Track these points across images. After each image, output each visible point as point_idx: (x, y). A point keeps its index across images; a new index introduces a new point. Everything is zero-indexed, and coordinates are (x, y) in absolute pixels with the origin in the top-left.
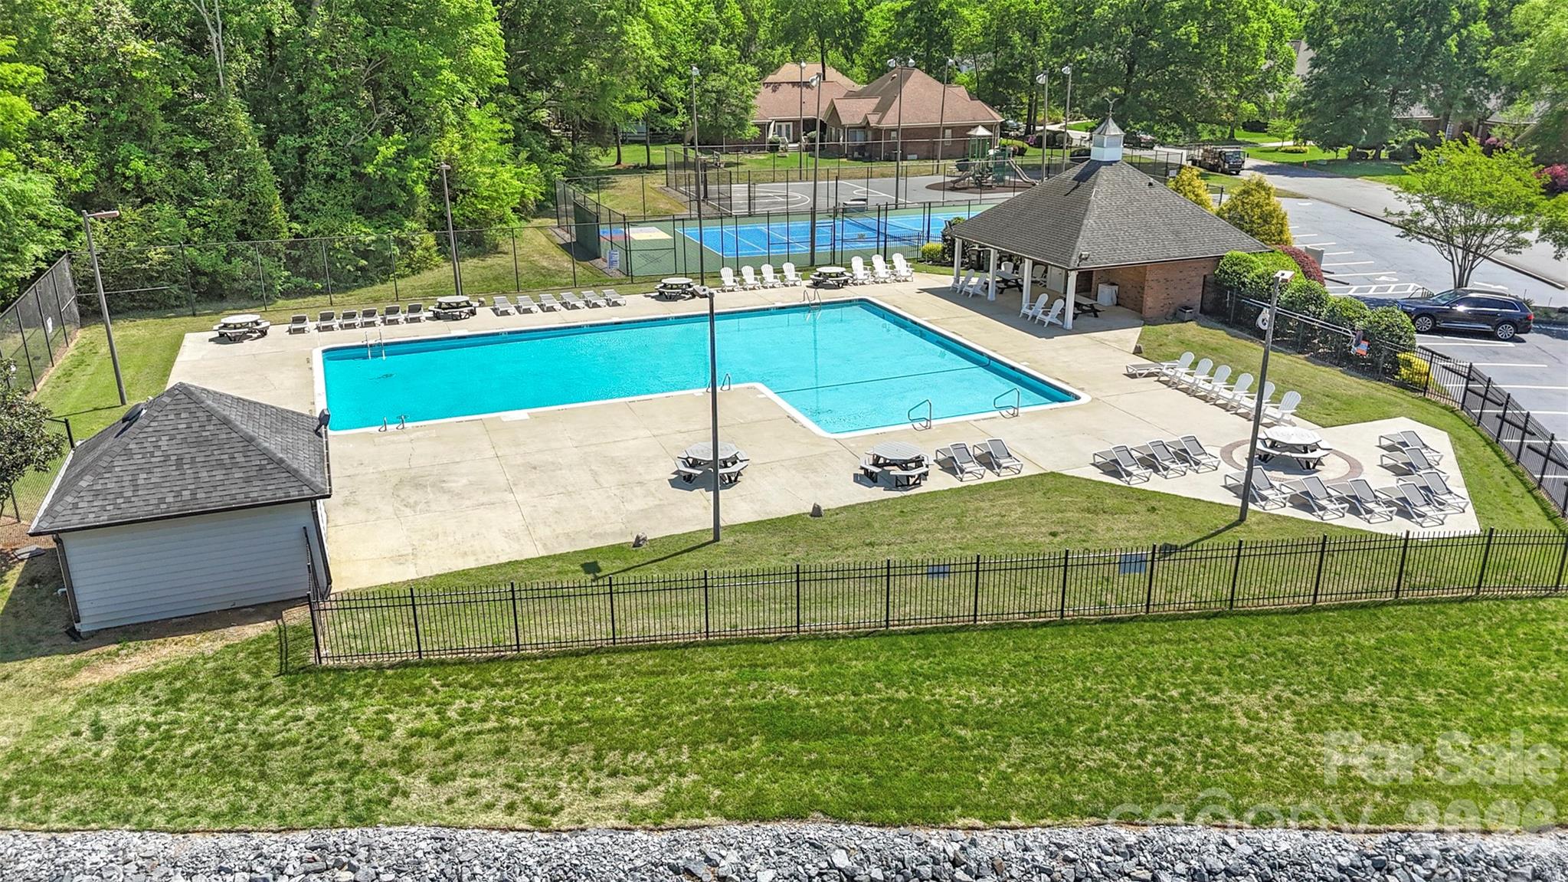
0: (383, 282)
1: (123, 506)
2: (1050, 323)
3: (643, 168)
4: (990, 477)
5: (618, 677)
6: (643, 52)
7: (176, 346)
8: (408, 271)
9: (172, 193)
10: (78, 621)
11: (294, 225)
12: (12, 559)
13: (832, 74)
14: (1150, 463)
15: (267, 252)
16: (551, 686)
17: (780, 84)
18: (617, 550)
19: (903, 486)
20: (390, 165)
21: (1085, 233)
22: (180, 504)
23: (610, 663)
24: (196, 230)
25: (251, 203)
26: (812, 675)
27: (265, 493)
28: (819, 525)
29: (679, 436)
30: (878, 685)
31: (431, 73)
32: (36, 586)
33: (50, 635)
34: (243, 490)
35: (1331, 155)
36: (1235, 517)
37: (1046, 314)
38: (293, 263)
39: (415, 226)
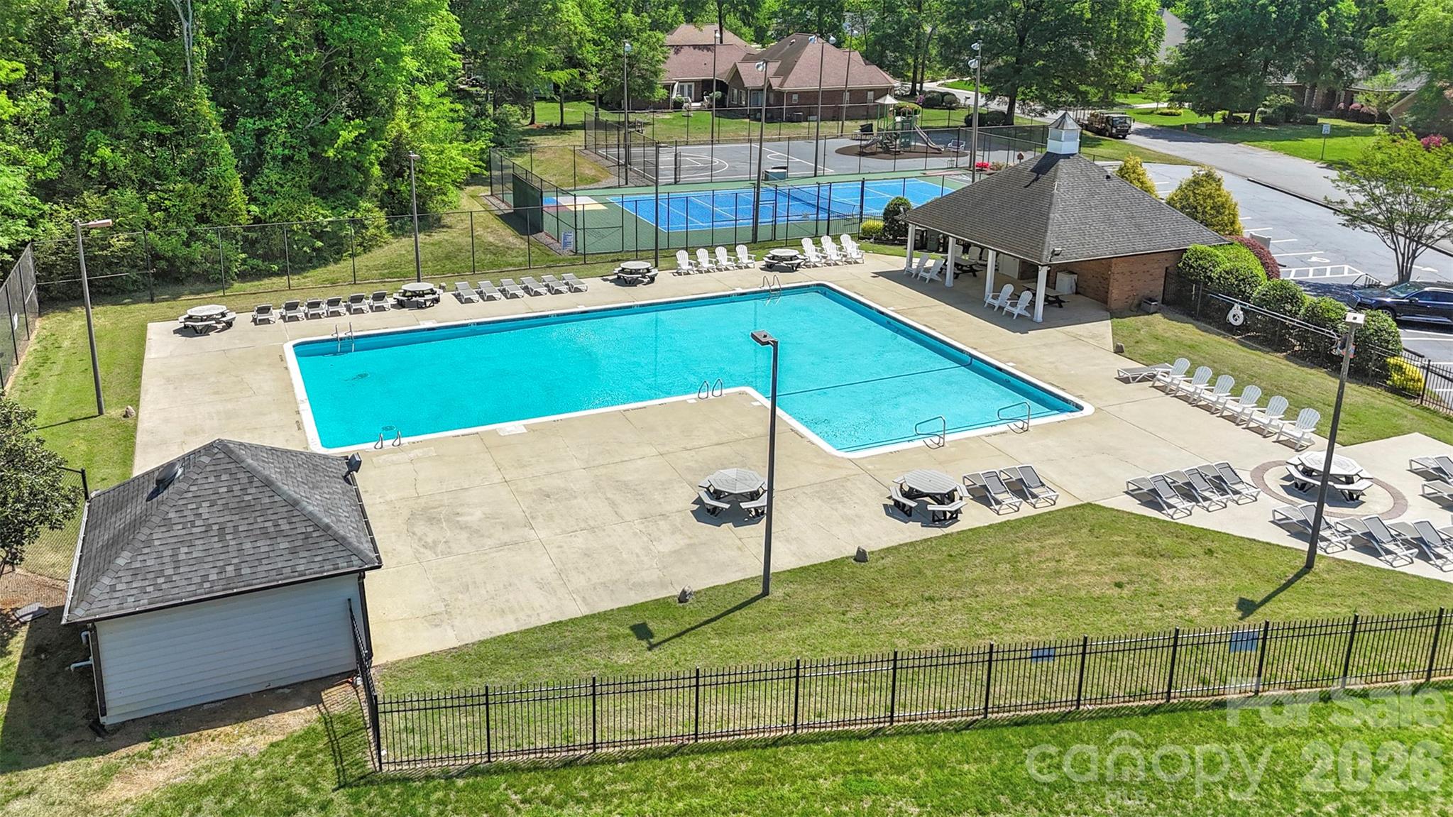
0: (336, 261)
1: (164, 586)
2: (1019, 315)
3: (557, 127)
4: (1026, 510)
5: (712, 788)
6: (576, 28)
7: (140, 340)
8: (360, 249)
9: (134, 177)
10: (104, 714)
11: (253, 208)
12: (13, 622)
13: (729, 37)
14: (1188, 492)
15: (225, 235)
16: (641, 802)
17: (682, 47)
18: (661, 604)
19: (939, 520)
20: (348, 149)
21: (1052, 228)
22: (224, 582)
23: (699, 769)
24: (156, 215)
25: (212, 187)
26: (926, 785)
27: (312, 565)
28: (866, 572)
29: (685, 454)
30: (1003, 799)
31: (393, 59)
32: (43, 656)
33: (71, 728)
34: (290, 563)
35: (1208, 119)
36: (1301, 563)
37: (1014, 305)
38: (249, 245)
39: (369, 205)
